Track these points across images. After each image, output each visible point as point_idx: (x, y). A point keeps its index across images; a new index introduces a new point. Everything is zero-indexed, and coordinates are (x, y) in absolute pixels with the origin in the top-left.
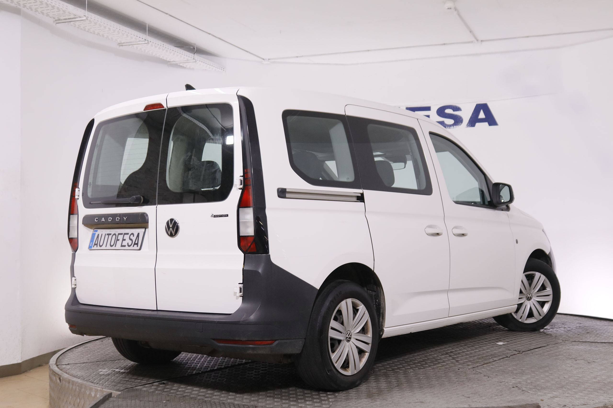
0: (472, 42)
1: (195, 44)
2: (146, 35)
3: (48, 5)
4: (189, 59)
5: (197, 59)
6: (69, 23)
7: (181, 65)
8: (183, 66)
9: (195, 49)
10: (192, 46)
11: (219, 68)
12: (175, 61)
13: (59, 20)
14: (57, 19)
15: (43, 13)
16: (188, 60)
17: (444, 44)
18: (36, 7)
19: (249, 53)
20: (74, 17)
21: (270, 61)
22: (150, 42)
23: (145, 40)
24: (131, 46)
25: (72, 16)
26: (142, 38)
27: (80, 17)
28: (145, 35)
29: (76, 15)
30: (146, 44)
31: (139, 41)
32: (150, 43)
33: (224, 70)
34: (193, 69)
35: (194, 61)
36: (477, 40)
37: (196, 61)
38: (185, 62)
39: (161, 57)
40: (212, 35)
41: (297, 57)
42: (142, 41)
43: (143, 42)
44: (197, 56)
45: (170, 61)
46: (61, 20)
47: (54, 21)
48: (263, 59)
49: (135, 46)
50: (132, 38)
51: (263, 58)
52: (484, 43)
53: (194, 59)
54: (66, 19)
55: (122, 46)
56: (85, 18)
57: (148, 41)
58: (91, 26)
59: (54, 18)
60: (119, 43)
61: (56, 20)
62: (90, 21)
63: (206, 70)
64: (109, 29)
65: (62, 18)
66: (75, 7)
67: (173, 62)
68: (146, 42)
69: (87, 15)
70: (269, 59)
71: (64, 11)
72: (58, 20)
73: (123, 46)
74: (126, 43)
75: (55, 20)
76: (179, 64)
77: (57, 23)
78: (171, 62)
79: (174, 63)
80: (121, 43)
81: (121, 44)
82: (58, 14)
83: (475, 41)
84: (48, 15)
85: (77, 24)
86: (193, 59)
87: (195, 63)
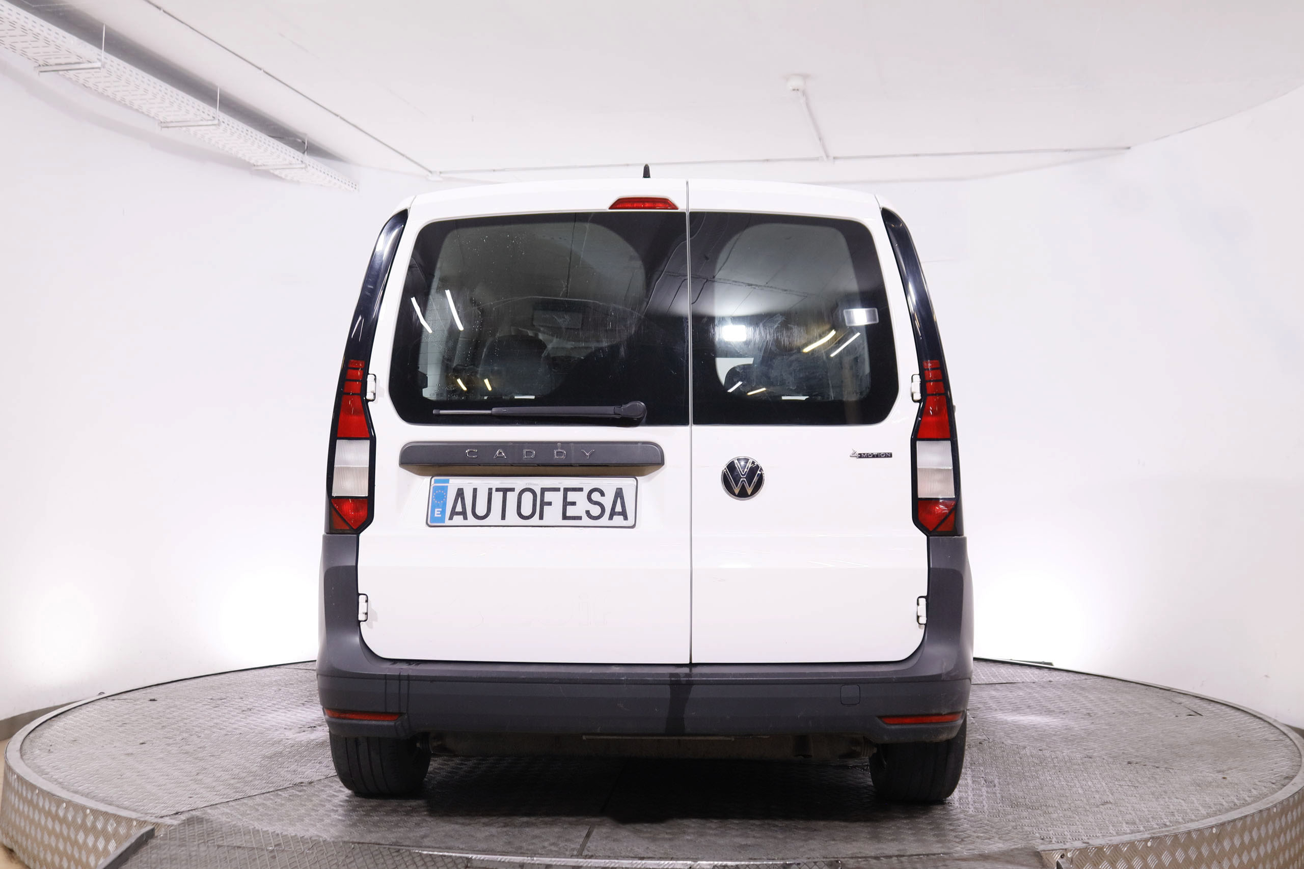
0: (817, 159)
1: (306, 134)
2: (216, 108)
3: (26, 30)
4: (294, 161)
5: (308, 163)
6: (65, 72)
7: (277, 173)
8: (279, 175)
9: (305, 143)
10: (300, 138)
11: (347, 183)
12: (265, 164)
13: (47, 65)
14: (41, 63)
15: (13, 49)
16: (291, 164)
17: (767, 160)
18: (25, 45)
19: (408, 158)
20: (78, 61)
21: (442, 175)
22: (222, 123)
23: (213, 119)
24: (184, 129)
25: (74, 59)
26: (208, 115)
27: (90, 62)
28: (214, 110)
29: (81, 58)
30: (214, 127)
31: (202, 120)
32: (223, 125)
33: (355, 188)
34: (298, 182)
35: (303, 166)
36: (828, 156)
37: (306, 167)
38: (285, 167)
39: (240, 155)
40: (341, 118)
41: (494, 171)
42: (208, 120)
43: (210, 123)
44: (307, 158)
45: (255, 164)
46: (51, 65)
47: (35, 67)
48: (430, 172)
49: (192, 129)
50: (187, 112)
51: (431, 169)
52: (838, 162)
53: (302, 162)
54: (60, 64)
55: (168, 127)
56: (98, 64)
57: (219, 120)
58: (109, 82)
59: (36, 61)
60: (161, 122)
61: (40, 65)
62: (109, 72)
63: (321, 185)
64: (146, 90)
65: (52, 61)
66: (81, 41)
67: (261, 166)
68: (216, 122)
69: (103, 60)
70: (441, 173)
71: (58, 47)
72: (43, 66)
73: (170, 129)
74: (176, 122)
75: (37, 65)
76: (272, 171)
77: (41, 72)
78: (257, 166)
79: (264, 168)
80: (164, 123)
81: (164, 125)
82: (45, 53)
83: (825, 157)
84: (24, 53)
85: (83, 75)
86: (300, 162)
87: (304, 170)
